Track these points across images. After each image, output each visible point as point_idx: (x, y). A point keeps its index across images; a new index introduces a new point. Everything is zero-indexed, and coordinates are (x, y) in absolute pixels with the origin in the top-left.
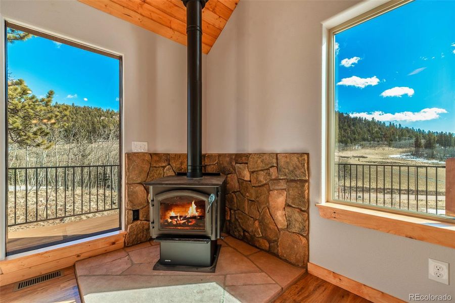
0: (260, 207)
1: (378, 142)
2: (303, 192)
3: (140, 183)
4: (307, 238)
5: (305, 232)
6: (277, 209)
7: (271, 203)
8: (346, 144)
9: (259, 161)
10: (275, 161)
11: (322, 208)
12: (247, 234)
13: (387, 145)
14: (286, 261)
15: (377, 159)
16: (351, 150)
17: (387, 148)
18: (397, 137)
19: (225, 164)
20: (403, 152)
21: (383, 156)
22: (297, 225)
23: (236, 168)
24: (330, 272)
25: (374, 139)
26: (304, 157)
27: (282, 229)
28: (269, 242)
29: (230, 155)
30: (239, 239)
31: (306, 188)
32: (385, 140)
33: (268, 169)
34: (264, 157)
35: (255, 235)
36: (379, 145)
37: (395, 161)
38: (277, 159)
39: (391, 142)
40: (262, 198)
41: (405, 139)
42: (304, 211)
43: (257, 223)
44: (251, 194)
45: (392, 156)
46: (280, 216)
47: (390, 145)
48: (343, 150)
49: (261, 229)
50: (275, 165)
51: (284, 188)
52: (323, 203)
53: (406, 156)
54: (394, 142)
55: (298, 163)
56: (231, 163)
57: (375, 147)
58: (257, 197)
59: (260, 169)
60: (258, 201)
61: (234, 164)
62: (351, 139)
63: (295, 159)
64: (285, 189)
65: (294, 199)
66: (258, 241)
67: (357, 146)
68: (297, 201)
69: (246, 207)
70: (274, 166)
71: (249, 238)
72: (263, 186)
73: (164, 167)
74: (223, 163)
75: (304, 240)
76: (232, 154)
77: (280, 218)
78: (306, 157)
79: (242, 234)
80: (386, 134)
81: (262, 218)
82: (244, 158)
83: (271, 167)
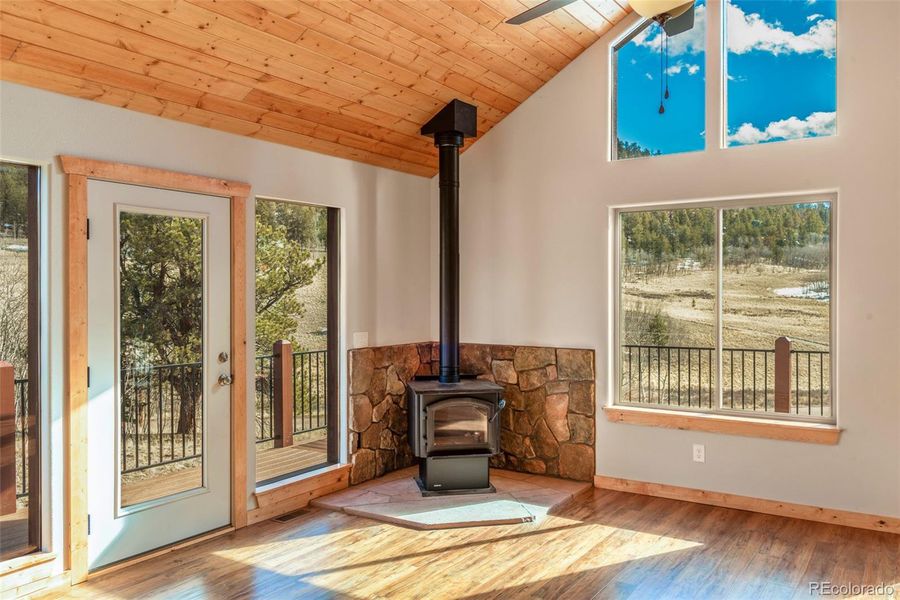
0: (532, 419)
1: (747, 247)
2: (589, 395)
3: (364, 394)
4: (593, 446)
5: (590, 441)
6: (557, 419)
7: (548, 411)
8: (658, 253)
9: (531, 357)
10: (553, 357)
11: (609, 411)
12: (512, 458)
13: (767, 256)
14: (569, 479)
15: (743, 300)
16: (672, 274)
17: (770, 267)
18: (796, 234)
19: (473, 361)
20: (810, 280)
21: (757, 293)
22: (583, 434)
23: (494, 367)
24: (617, 480)
25: (736, 237)
26: (590, 353)
27: (563, 442)
28: (546, 462)
29: (482, 347)
30: (499, 468)
31: (592, 389)
32: (766, 243)
33: (544, 368)
34: (539, 353)
35: (525, 457)
36: (747, 256)
37: (788, 307)
38: (556, 356)
39: (779, 248)
40: (536, 407)
41: (816, 241)
42: (589, 417)
43: (528, 441)
44: (519, 402)
45: (780, 292)
46: (561, 427)
47: (776, 258)
48: (649, 272)
49: (534, 447)
50: (554, 363)
51: (566, 391)
52: (610, 405)
53: (817, 291)
54: (786, 248)
55: (583, 362)
56: (484, 359)
57: (738, 263)
58: (527, 406)
59: (532, 367)
60: (529, 411)
61: (490, 361)
62: (671, 239)
63: (579, 356)
64: (567, 393)
65: (578, 404)
66: (531, 464)
67: (688, 262)
68: (582, 405)
69: (511, 422)
70: (551, 365)
71: (516, 463)
72: (536, 389)
73: (387, 368)
74: (468, 359)
75: (590, 450)
76: (484, 346)
77: (561, 429)
78: (592, 353)
79: (504, 460)
80: (767, 224)
81: (537, 432)
82: (506, 353)
83: (548, 365)
